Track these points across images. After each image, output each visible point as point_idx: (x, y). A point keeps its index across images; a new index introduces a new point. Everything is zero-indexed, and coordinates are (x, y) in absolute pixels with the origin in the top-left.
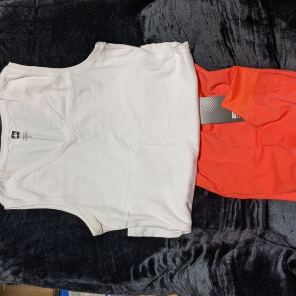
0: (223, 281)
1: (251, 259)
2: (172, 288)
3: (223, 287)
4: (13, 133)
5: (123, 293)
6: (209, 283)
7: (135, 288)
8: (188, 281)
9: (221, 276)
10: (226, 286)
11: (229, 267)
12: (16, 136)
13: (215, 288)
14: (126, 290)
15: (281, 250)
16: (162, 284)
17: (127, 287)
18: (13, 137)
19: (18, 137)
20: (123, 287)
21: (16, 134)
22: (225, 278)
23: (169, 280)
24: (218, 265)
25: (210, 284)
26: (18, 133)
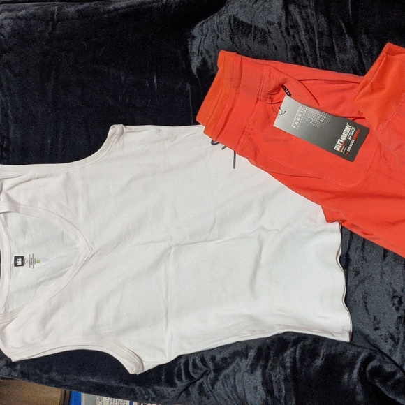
0: (280, 390)
1: (319, 362)
2: (214, 396)
3: (280, 397)
4: (16, 258)
5: (150, 400)
6: (261, 391)
7: (166, 394)
8: (234, 387)
9: (278, 382)
10: (284, 396)
11: (289, 371)
12: (19, 262)
13: (269, 398)
14: (153, 395)
15: (359, 353)
16: (201, 391)
17: (155, 392)
18: (16, 265)
19: (23, 265)
20: (150, 391)
21: (20, 259)
22: (283, 386)
23: (210, 386)
24: (273, 368)
25: (263, 393)
26: (22, 258)
